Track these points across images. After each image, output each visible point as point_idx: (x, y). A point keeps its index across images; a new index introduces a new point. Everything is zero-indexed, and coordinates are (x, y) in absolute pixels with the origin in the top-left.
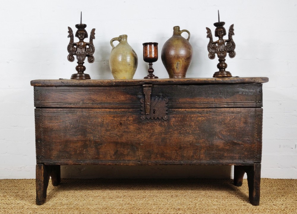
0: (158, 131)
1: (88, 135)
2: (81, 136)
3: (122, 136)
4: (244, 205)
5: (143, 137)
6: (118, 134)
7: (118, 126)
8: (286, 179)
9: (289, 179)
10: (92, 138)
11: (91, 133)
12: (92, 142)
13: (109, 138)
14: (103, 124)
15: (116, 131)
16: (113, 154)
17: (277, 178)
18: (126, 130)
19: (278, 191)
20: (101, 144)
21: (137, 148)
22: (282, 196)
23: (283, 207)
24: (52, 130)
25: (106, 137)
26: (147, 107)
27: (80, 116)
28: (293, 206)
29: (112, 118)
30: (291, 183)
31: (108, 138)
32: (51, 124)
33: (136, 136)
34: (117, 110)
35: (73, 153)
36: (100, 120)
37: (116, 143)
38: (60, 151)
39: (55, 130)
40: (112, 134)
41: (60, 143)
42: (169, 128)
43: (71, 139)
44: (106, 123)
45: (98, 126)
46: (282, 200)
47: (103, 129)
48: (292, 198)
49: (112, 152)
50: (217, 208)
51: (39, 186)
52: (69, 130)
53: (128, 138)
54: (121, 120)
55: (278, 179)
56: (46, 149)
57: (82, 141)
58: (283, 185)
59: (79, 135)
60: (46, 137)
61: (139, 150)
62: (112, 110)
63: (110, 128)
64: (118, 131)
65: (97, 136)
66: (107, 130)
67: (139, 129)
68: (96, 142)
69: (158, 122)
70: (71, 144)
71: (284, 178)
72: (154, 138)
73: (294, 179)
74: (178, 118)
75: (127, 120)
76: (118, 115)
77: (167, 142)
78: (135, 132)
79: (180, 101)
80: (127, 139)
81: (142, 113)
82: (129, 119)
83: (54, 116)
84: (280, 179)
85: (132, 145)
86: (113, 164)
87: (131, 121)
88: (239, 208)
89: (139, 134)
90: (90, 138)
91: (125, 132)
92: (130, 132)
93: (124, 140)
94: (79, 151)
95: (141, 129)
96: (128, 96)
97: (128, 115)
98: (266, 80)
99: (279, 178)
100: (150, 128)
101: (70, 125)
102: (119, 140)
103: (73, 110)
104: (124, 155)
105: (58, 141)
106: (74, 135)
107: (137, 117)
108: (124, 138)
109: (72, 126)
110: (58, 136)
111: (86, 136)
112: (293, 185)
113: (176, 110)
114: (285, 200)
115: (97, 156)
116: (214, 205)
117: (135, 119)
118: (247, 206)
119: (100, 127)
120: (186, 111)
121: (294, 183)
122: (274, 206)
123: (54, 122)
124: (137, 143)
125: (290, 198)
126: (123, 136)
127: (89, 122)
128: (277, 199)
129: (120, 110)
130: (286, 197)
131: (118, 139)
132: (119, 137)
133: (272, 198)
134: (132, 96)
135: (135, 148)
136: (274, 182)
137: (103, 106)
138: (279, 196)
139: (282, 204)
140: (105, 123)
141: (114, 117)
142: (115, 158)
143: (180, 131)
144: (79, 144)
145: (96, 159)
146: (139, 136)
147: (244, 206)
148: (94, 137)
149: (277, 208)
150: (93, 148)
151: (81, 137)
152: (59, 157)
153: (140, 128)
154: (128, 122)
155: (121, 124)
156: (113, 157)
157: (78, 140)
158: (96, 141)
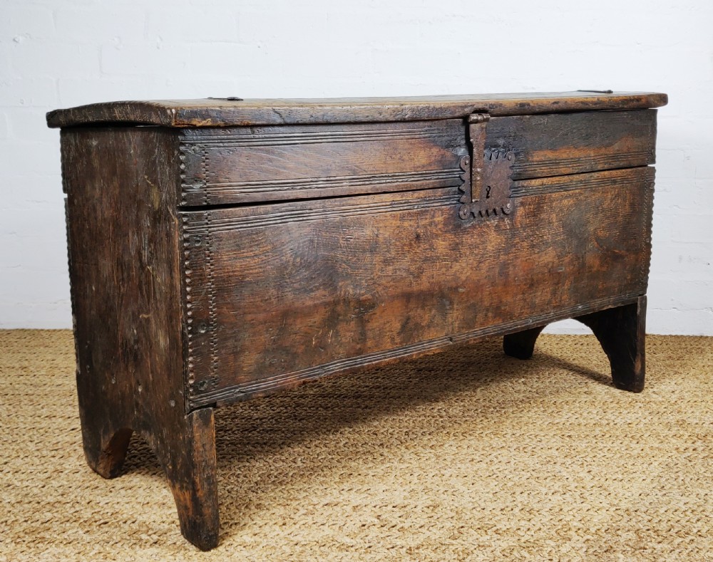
0: (493, 246)
1: (340, 284)
2: (324, 289)
3: (421, 271)
4: (585, 393)
5: (463, 269)
6: (413, 268)
7: (411, 244)
8: (689, 337)
9: (696, 337)
10: (351, 291)
11: (348, 276)
12: (352, 304)
13: (391, 283)
14: (377, 243)
15: (405, 263)
16: (398, 331)
17: (668, 334)
18: (429, 254)
19: (667, 362)
20: (372, 306)
21: (451, 303)
22: (676, 373)
23: (674, 396)
24: (241, 283)
25: (383, 282)
26: (476, 180)
27: (318, 224)
28: (698, 396)
29: (398, 223)
30: (700, 346)
31: (388, 285)
32: (238, 264)
33: (451, 267)
34: (409, 196)
35: (301, 349)
36: (368, 232)
37: (407, 297)
38: (266, 351)
39: (250, 282)
40: (398, 273)
41: (266, 323)
42: (514, 235)
43: (298, 304)
44: (385, 239)
45: (364, 251)
46: (673, 383)
47: (378, 258)
48: (697, 378)
49: (397, 326)
50: (524, 398)
51: (205, 484)
52: (290, 275)
53: (433, 278)
54: (418, 227)
55: (671, 336)
56: (223, 352)
57: (326, 304)
58: (681, 348)
59: (318, 289)
60: (225, 309)
61: (455, 306)
62: (398, 197)
63: (393, 253)
64: (413, 260)
65: (364, 281)
66: (386, 262)
67: (455, 247)
68: (360, 303)
69: (494, 222)
70: (299, 321)
71: (685, 334)
72: (485, 266)
73: (707, 337)
74: (529, 205)
75: (430, 224)
76: (412, 211)
77: (510, 273)
78: (447, 255)
79: (535, 159)
80: (431, 280)
81: (464, 198)
82: (436, 219)
83: (248, 235)
84: (675, 336)
85: (442, 296)
86: (395, 360)
87: (440, 226)
88: (574, 399)
89: (457, 261)
90: (345, 294)
91: (426, 260)
92: (438, 258)
93: (424, 284)
94: (316, 338)
95: (460, 247)
96: (435, 151)
97: (434, 208)
98: (663, 99)
99: (674, 334)
100: (478, 241)
101: (294, 259)
102: (415, 288)
103: (299, 208)
104: (423, 327)
105: (261, 316)
106: (306, 291)
107: (452, 212)
108: (424, 278)
109: (298, 260)
110: (262, 301)
111: (335, 289)
112: (704, 350)
113: (525, 185)
114: (681, 381)
115: (359, 346)
116: (518, 392)
117: (449, 218)
118: (593, 396)
119: (368, 255)
120: (542, 185)
121: (707, 344)
122: (654, 396)
123: (249, 254)
124: (450, 289)
125: (692, 378)
126: (422, 273)
127: (341, 241)
128: (662, 381)
129: (416, 194)
130: (683, 376)
131: (411, 283)
132: (414, 277)
133: (651, 378)
134: (443, 151)
135: (448, 303)
136: (660, 342)
137: (378, 186)
138: (669, 375)
139: (673, 392)
140: (381, 239)
141: (402, 218)
142: (401, 343)
143: (532, 241)
144: (317, 318)
145: (358, 354)
146: (457, 267)
147: (586, 396)
148: (355, 288)
149: (660, 399)
150: (353, 323)
151: (324, 293)
152: (261, 371)
153: (457, 244)
154: (434, 231)
155: (418, 237)
156: (398, 340)
157: (315, 306)
158: (362, 298)
